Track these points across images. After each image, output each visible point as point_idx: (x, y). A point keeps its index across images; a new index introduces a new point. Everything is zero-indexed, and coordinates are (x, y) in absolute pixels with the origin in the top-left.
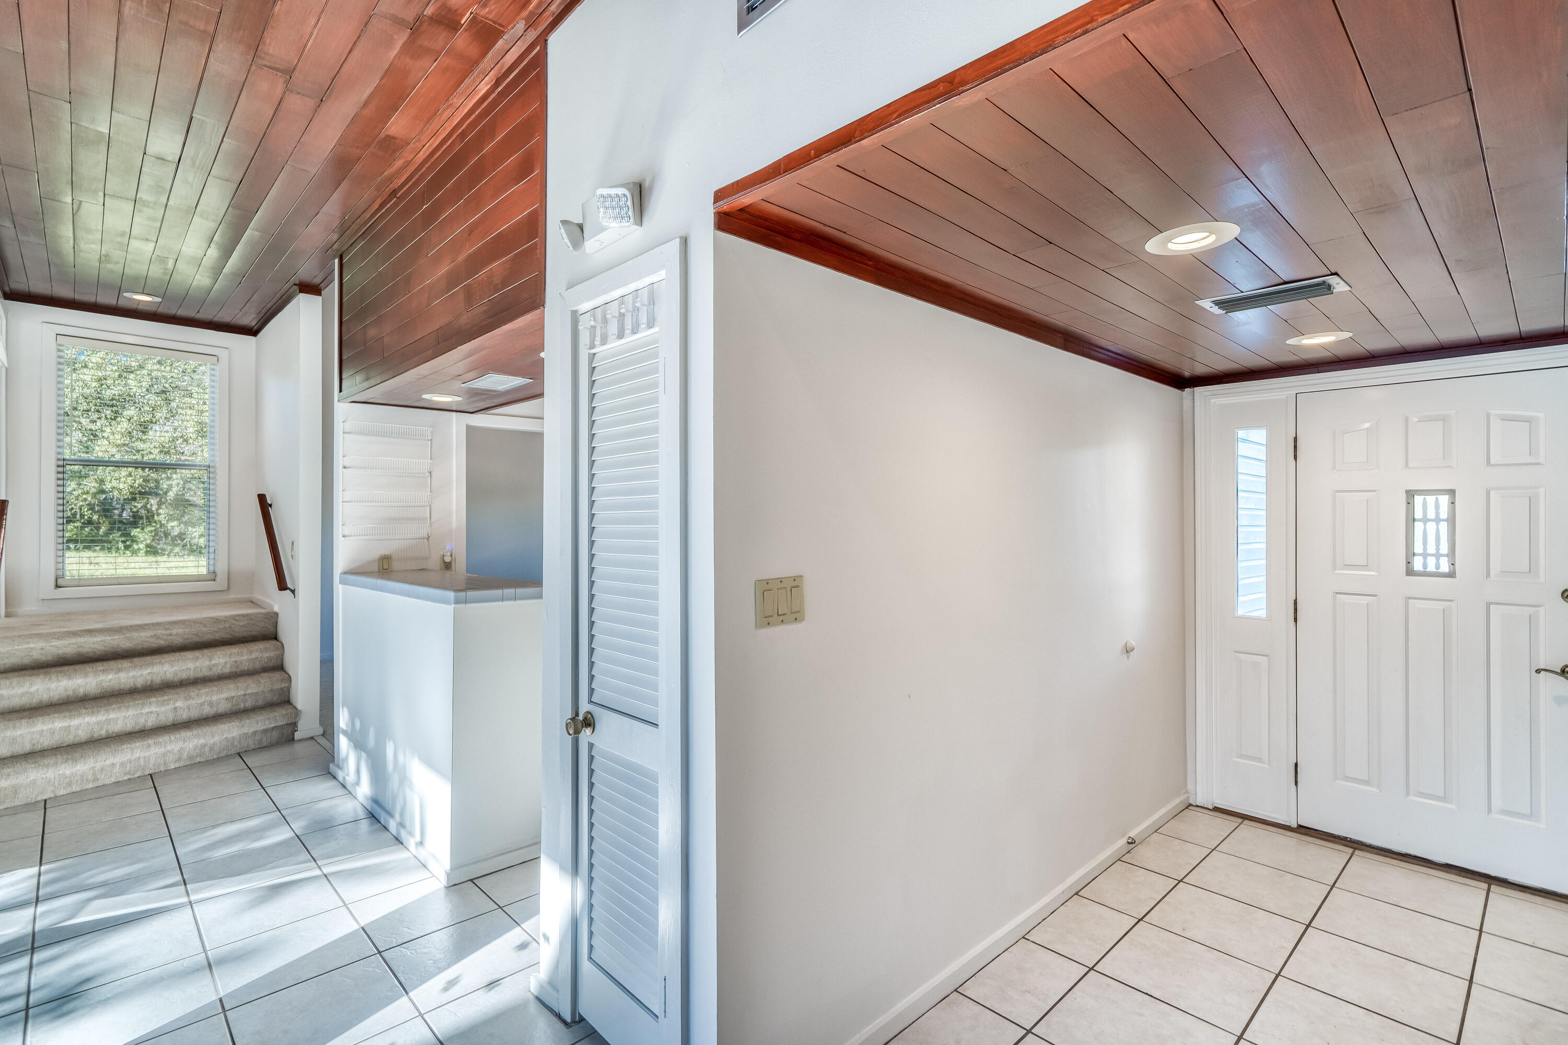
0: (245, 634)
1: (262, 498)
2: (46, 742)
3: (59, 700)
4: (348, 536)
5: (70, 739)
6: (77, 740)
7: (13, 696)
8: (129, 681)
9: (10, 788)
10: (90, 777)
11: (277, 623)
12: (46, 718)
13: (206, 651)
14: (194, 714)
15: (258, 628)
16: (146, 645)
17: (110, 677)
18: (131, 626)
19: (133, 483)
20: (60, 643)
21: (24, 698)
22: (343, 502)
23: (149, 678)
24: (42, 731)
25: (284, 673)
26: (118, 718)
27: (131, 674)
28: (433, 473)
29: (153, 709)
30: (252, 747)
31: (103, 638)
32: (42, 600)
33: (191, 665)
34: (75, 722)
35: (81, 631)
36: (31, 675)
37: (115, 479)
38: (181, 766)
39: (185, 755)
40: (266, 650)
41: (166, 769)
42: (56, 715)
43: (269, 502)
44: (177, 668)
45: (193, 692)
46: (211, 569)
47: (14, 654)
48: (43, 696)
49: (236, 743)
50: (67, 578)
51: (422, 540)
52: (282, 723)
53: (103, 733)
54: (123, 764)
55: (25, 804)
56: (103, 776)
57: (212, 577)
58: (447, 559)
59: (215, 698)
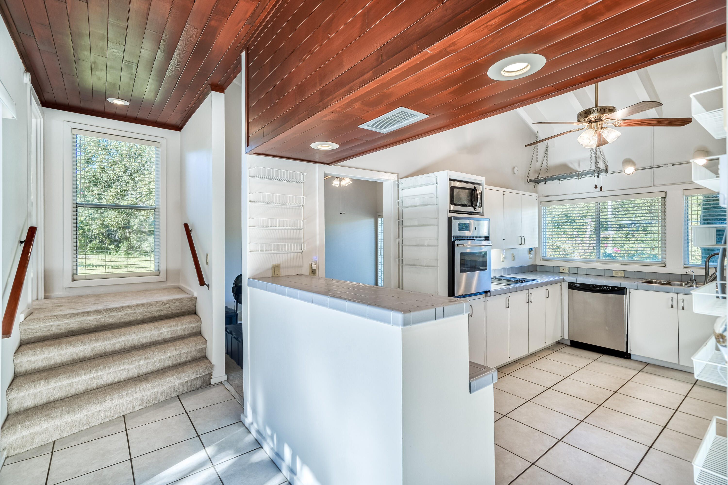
0: (178, 311)
1: (186, 226)
2: (57, 395)
3: (67, 362)
4: (253, 251)
5: (73, 391)
6: (78, 391)
7: (38, 360)
8: (111, 346)
9: (30, 435)
10: (85, 421)
11: (196, 303)
12: (57, 379)
13: (156, 324)
14: (151, 368)
15: (185, 307)
16: (121, 320)
17: (99, 344)
18: (113, 309)
19: (118, 221)
20: (69, 321)
21: (45, 362)
22: (249, 226)
23: (123, 343)
24: (55, 387)
25: (201, 337)
26: (104, 374)
27: (112, 342)
28: (304, 206)
29: (126, 367)
30: (186, 391)
31: (96, 317)
32: (65, 288)
33: (148, 334)
34: (76, 380)
35: (82, 313)
36: (50, 346)
37: (109, 219)
38: (143, 408)
39: (146, 400)
40: (191, 322)
41: (133, 411)
42: (64, 376)
43: (190, 229)
44: (140, 337)
45: (149, 352)
46: (157, 268)
47: (40, 329)
48: (57, 359)
49: (176, 389)
50: (79, 275)
51: (298, 253)
52: (203, 374)
53: (94, 385)
54: (106, 410)
55: (40, 446)
56: (93, 420)
57: (158, 273)
58: (314, 267)
59: (163, 357)
